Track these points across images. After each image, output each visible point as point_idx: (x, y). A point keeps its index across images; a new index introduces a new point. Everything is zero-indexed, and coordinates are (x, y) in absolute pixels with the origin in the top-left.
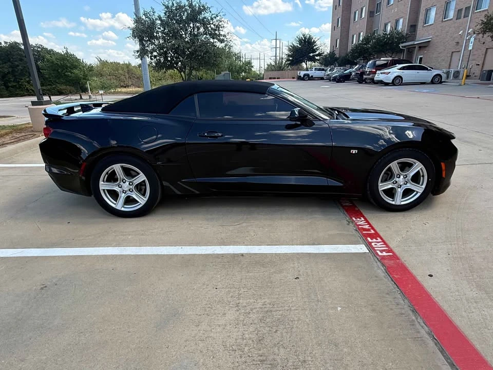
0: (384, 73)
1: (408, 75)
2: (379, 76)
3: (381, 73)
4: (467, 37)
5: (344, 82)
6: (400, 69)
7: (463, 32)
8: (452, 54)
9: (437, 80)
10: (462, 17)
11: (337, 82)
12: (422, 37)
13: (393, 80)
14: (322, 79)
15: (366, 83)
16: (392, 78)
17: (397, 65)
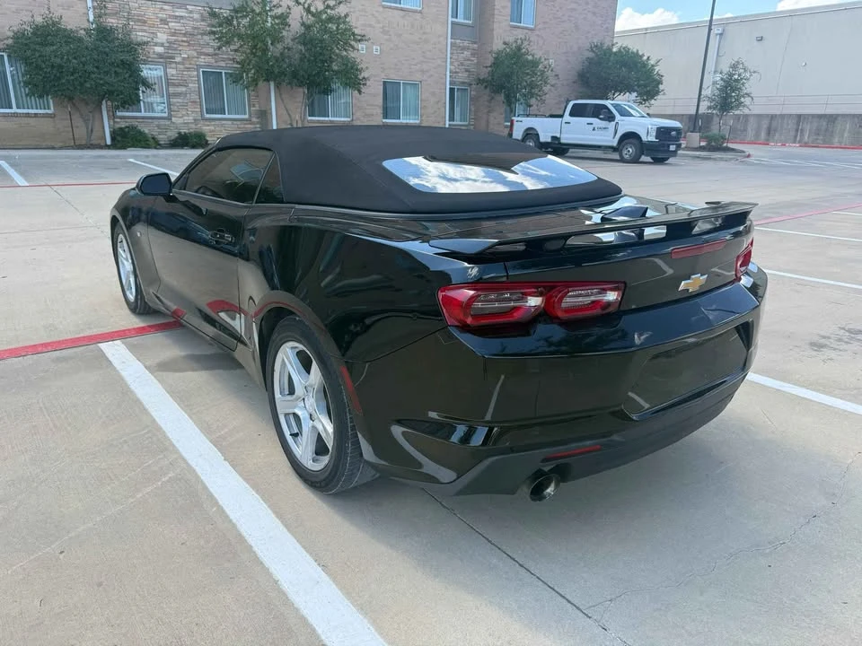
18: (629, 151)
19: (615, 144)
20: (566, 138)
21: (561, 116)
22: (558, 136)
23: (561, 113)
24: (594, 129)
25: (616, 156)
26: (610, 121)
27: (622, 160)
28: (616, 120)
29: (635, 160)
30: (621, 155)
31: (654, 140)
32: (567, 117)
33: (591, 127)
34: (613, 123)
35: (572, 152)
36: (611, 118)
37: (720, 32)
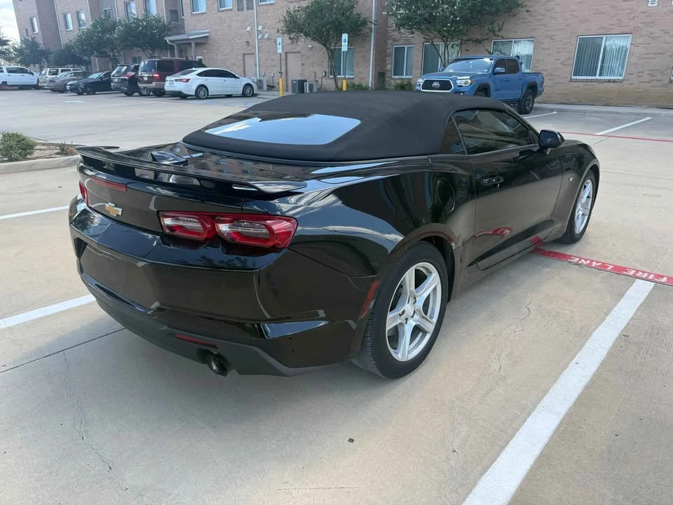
0: (181, 80)
1: (214, 84)
2: (172, 84)
3: (176, 80)
4: (258, 36)
5: (94, 94)
6: (200, 75)
7: (251, 29)
8: (244, 57)
9: (248, 91)
10: (245, 9)
11: (80, 94)
12: (195, 30)
13: (196, 91)
14: (36, 87)
15: (141, 95)
16: (194, 87)
17: (194, 69)
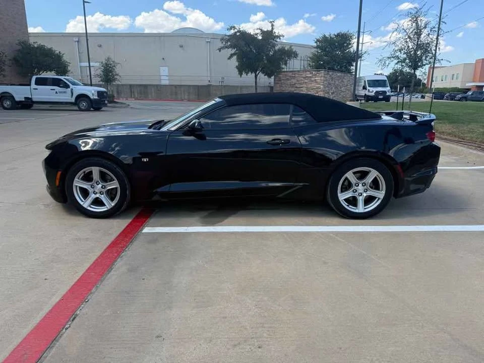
18: (84, 104)
19: (73, 100)
20: (36, 98)
21: (29, 85)
22: (30, 97)
23: (28, 83)
24: (56, 93)
25: (76, 108)
26: (67, 88)
27: (81, 110)
28: (71, 88)
29: (87, 110)
30: (79, 107)
31: (97, 98)
32: (33, 85)
33: (55, 91)
34: (69, 89)
35: (35, 106)
36: (67, 86)
37: (77, 40)
